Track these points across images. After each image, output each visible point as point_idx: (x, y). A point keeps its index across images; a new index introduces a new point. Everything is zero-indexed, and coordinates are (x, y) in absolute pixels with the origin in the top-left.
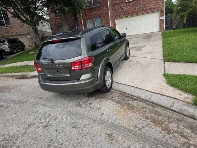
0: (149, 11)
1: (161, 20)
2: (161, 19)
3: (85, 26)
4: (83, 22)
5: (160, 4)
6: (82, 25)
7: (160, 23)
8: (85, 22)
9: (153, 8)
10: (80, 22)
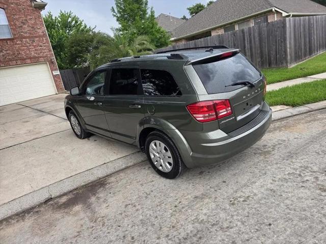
0: (29, 61)
1: (54, 76)
2: (54, 74)
5: (45, 51)
7: (55, 81)
9: (35, 57)
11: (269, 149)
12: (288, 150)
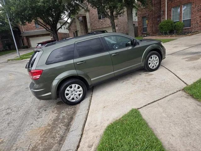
3: (169, 15)
4: (167, 11)
6: (164, 14)
8: (169, 10)
10: (163, 11)
11: (41, 110)
12: (30, 114)
